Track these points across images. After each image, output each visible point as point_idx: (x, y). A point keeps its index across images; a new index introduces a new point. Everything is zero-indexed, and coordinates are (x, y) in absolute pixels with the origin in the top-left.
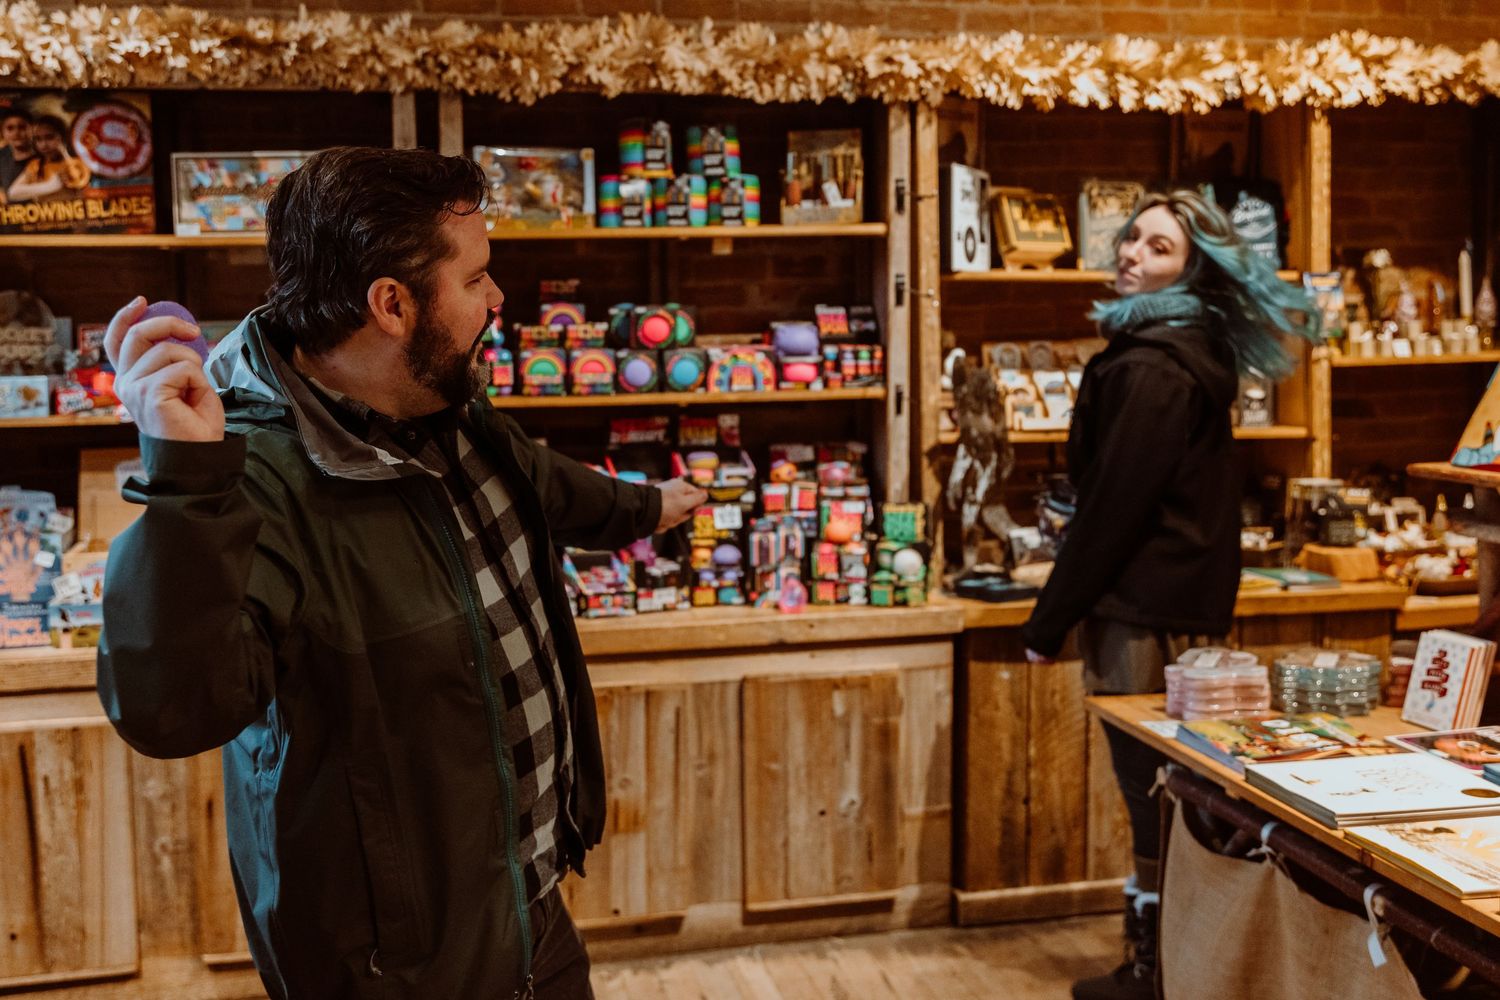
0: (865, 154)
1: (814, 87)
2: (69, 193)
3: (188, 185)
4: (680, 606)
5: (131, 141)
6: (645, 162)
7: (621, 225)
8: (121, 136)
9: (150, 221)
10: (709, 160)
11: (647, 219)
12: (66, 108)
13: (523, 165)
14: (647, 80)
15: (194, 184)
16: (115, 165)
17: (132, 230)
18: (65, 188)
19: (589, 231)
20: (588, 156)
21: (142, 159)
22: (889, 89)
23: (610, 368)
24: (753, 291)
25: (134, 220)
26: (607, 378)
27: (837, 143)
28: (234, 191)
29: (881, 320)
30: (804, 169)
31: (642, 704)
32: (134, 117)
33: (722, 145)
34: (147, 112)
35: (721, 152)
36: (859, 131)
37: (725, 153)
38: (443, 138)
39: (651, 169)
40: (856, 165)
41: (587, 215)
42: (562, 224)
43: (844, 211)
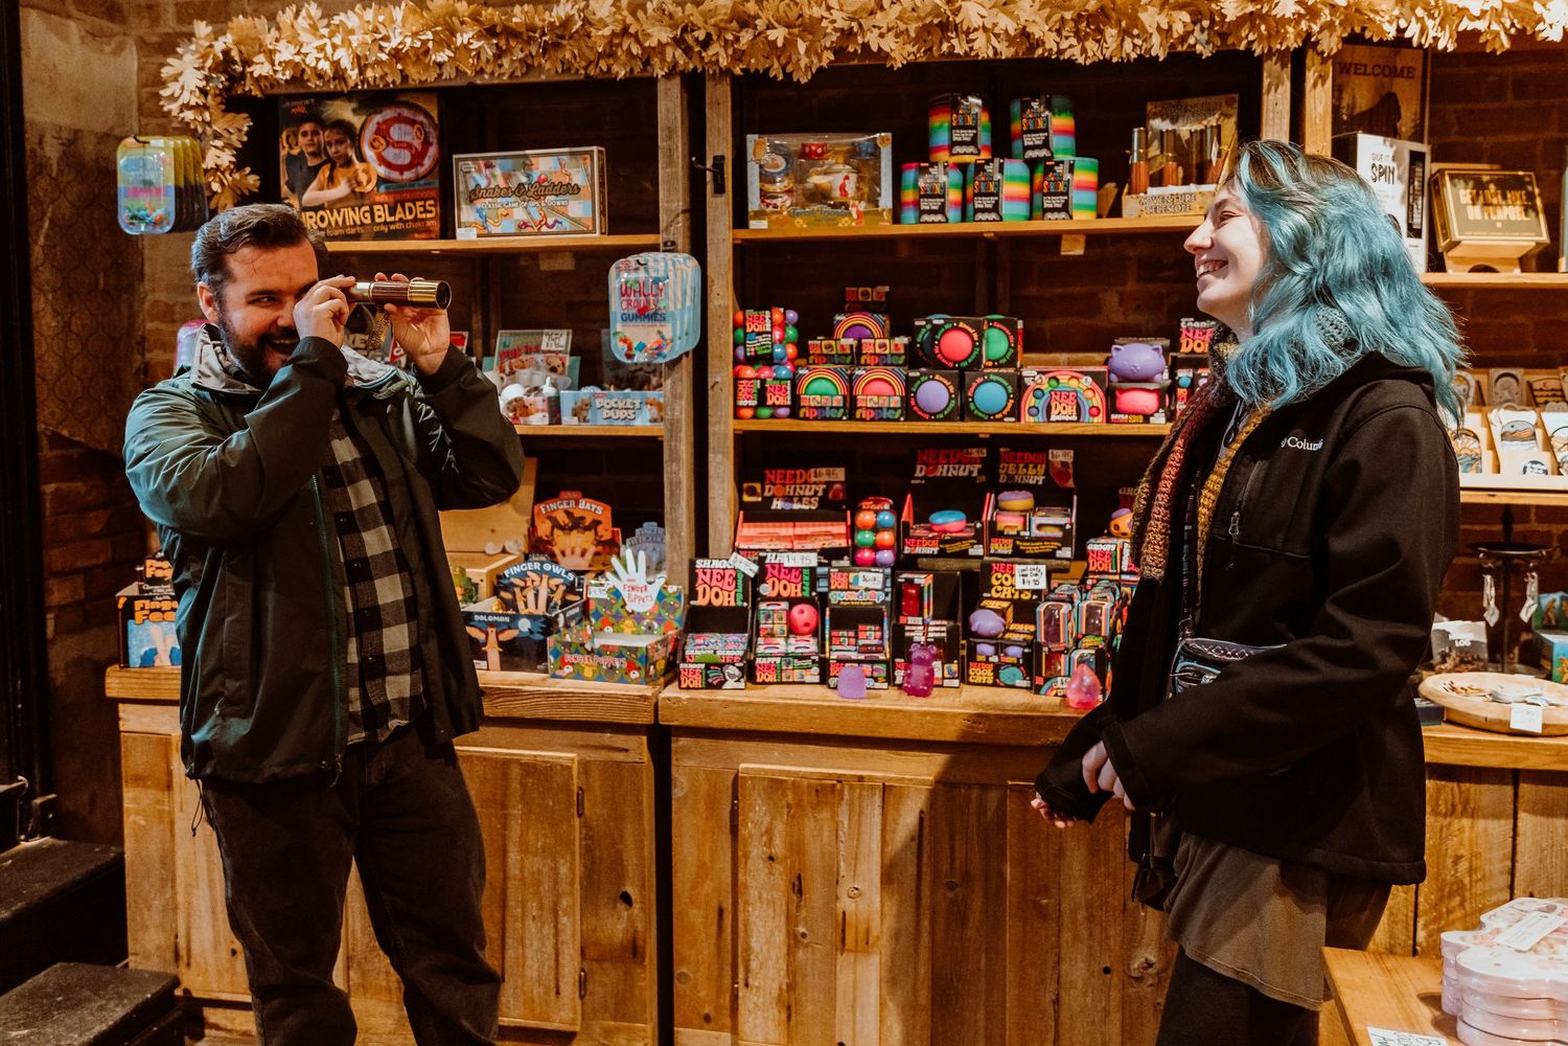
1: (1156, 39)
2: (357, 197)
3: (467, 187)
4: (947, 683)
5: (417, 144)
6: (953, 144)
7: (919, 222)
8: (407, 139)
9: (434, 225)
10: (1028, 140)
11: (953, 214)
12: (355, 111)
13: (806, 154)
14: (941, 44)
15: (472, 186)
16: (401, 169)
17: (416, 235)
18: (353, 191)
19: (885, 227)
20: (884, 141)
21: (428, 162)
22: (1260, 38)
23: (900, 390)
24: (1111, 298)
25: (419, 224)
26: (896, 402)
27: (1208, 112)
28: (507, 192)
31: (878, 800)
32: (421, 118)
33: (1046, 121)
34: (435, 114)
35: (1046, 130)
36: (1236, 96)
37: (1051, 131)
38: (708, 126)
39: (958, 154)
40: (1227, 139)
41: (883, 210)
42: (853, 220)
43: (1199, 198)
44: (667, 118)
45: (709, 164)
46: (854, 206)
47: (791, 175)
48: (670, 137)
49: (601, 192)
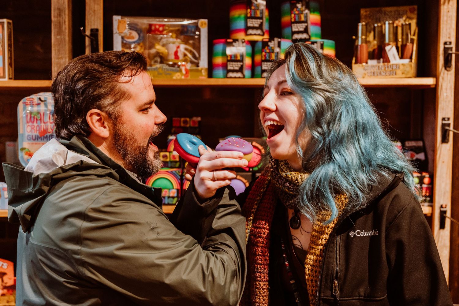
0: (418, 24)
6: (247, 28)
7: (226, 77)
10: (295, 27)
11: (247, 73)
13: (150, 29)
19: (203, 80)
20: (203, 23)
27: (399, 16)
29: (430, 153)
30: (371, 37)
33: (306, 17)
35: (306, 22)
36: (416, 7)
37: (309, 22)
38: (87, 8)
39: (251, 35)
40: (412, 32)
41: (202, 69)
42: (182, 74)
43: (401, 67)
44: (58, 2)
45: (88, 33)
46: (183, 65)
47: (141, 44)
48: (60, 15)
49: (10, 51)
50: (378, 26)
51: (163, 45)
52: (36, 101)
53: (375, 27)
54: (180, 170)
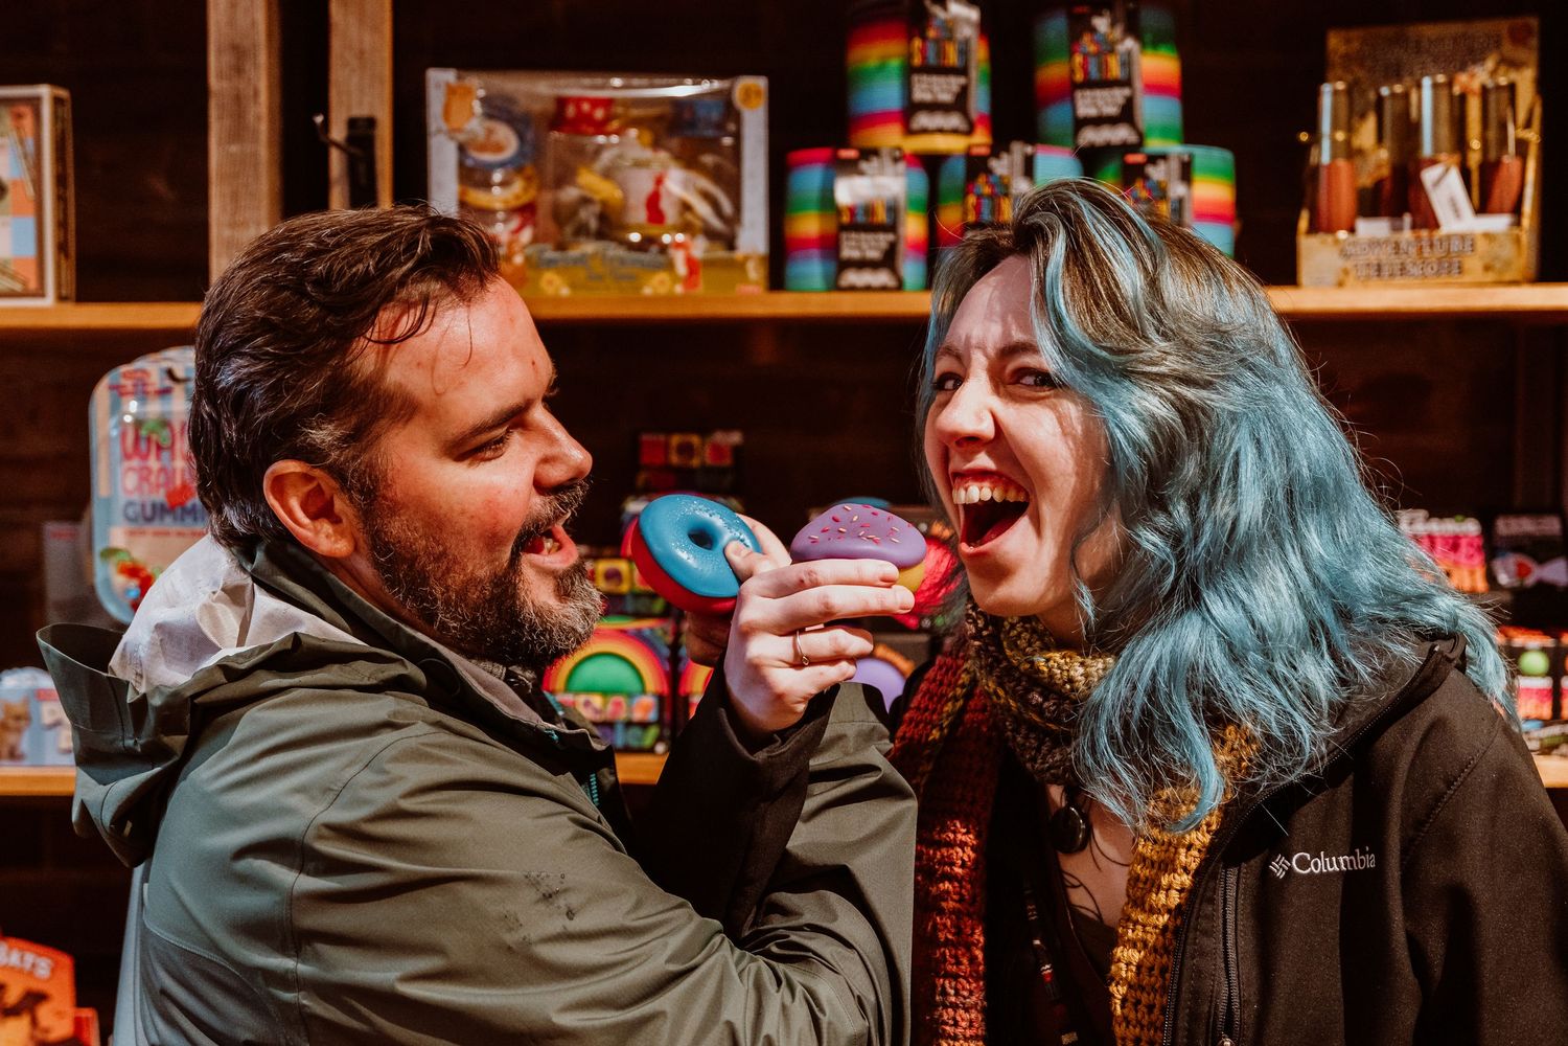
0: (1543, 85)
6: (911, 109)
7: (835, 286)
10: (1088, 104)
11: (911, 269)
13: (562, 116)
19: (750, 297)
20: (752, 95)
27: (1470, 56)
30: (1366, 134)
33: (1127, 63)
35: (1127, 82)
36: (1534, 22)
37: (1138, 84)
38: (336, 44)
39: (924, 131)
40: (1522, 116)
41: (747, 258)
42: (675, 279)
43: (1481, 245)
44: (232, 22)
45: (338, 133)
46: (679, 246)
47: (529, 171)
48: (238, 70)
49: (60, 199)
50: (1393, 95)
51: (607, 174)
52: (156, 379)
53: (1380, 100)
54: (669, 626)
